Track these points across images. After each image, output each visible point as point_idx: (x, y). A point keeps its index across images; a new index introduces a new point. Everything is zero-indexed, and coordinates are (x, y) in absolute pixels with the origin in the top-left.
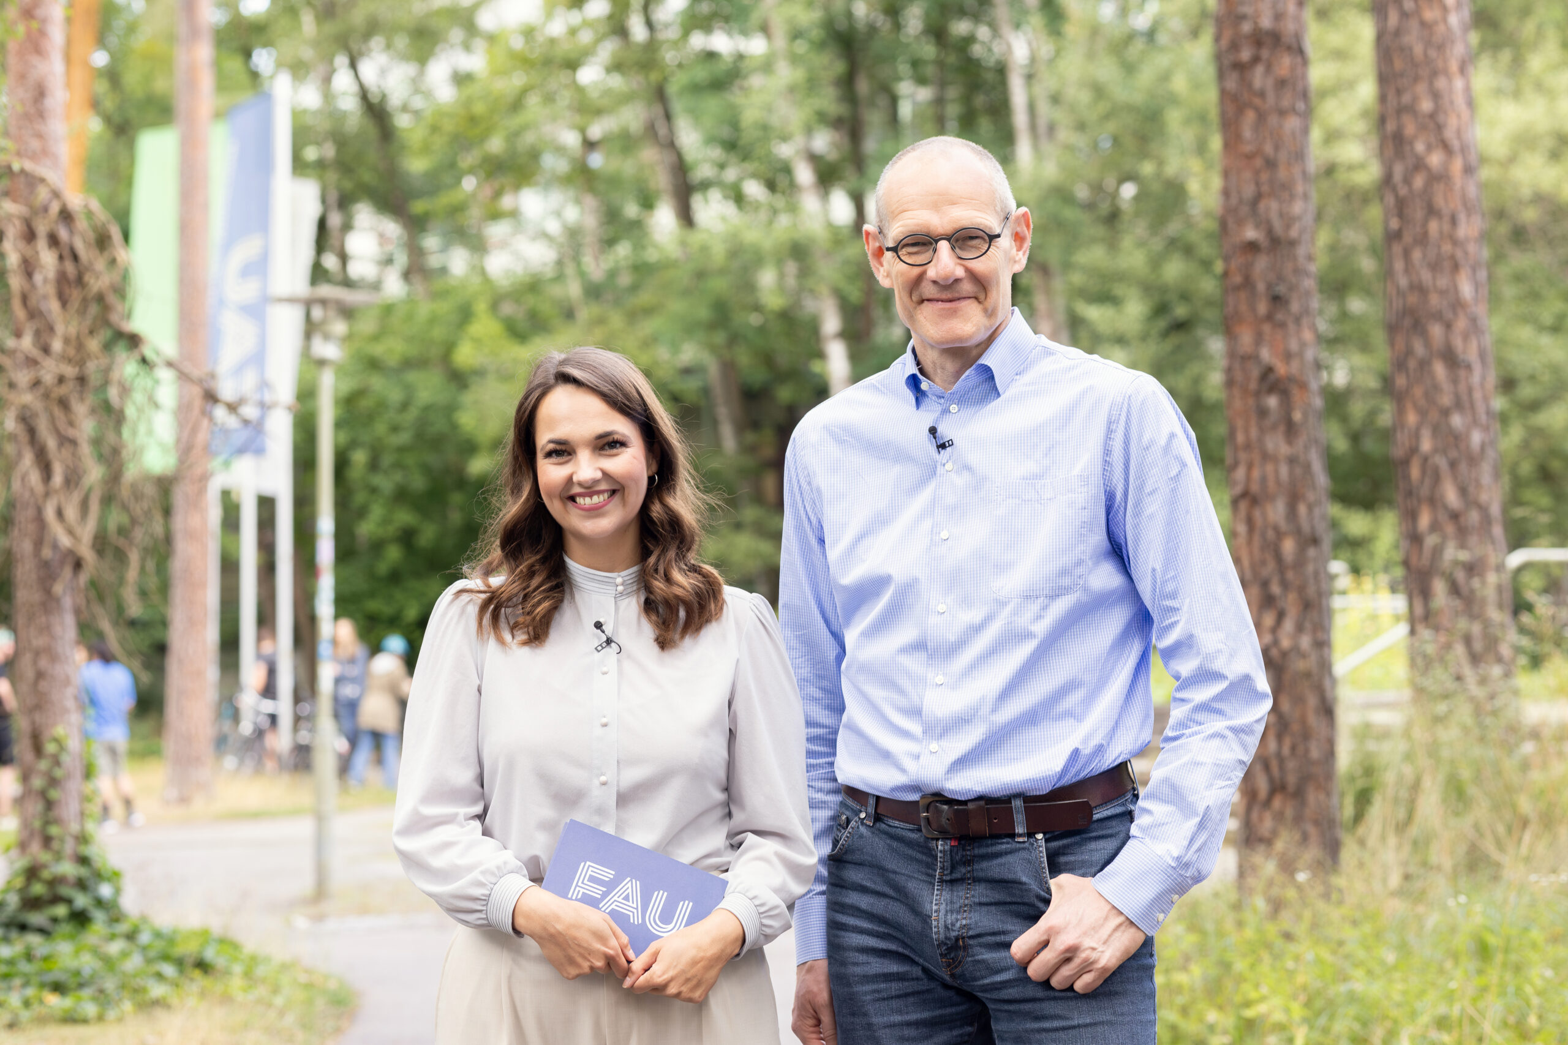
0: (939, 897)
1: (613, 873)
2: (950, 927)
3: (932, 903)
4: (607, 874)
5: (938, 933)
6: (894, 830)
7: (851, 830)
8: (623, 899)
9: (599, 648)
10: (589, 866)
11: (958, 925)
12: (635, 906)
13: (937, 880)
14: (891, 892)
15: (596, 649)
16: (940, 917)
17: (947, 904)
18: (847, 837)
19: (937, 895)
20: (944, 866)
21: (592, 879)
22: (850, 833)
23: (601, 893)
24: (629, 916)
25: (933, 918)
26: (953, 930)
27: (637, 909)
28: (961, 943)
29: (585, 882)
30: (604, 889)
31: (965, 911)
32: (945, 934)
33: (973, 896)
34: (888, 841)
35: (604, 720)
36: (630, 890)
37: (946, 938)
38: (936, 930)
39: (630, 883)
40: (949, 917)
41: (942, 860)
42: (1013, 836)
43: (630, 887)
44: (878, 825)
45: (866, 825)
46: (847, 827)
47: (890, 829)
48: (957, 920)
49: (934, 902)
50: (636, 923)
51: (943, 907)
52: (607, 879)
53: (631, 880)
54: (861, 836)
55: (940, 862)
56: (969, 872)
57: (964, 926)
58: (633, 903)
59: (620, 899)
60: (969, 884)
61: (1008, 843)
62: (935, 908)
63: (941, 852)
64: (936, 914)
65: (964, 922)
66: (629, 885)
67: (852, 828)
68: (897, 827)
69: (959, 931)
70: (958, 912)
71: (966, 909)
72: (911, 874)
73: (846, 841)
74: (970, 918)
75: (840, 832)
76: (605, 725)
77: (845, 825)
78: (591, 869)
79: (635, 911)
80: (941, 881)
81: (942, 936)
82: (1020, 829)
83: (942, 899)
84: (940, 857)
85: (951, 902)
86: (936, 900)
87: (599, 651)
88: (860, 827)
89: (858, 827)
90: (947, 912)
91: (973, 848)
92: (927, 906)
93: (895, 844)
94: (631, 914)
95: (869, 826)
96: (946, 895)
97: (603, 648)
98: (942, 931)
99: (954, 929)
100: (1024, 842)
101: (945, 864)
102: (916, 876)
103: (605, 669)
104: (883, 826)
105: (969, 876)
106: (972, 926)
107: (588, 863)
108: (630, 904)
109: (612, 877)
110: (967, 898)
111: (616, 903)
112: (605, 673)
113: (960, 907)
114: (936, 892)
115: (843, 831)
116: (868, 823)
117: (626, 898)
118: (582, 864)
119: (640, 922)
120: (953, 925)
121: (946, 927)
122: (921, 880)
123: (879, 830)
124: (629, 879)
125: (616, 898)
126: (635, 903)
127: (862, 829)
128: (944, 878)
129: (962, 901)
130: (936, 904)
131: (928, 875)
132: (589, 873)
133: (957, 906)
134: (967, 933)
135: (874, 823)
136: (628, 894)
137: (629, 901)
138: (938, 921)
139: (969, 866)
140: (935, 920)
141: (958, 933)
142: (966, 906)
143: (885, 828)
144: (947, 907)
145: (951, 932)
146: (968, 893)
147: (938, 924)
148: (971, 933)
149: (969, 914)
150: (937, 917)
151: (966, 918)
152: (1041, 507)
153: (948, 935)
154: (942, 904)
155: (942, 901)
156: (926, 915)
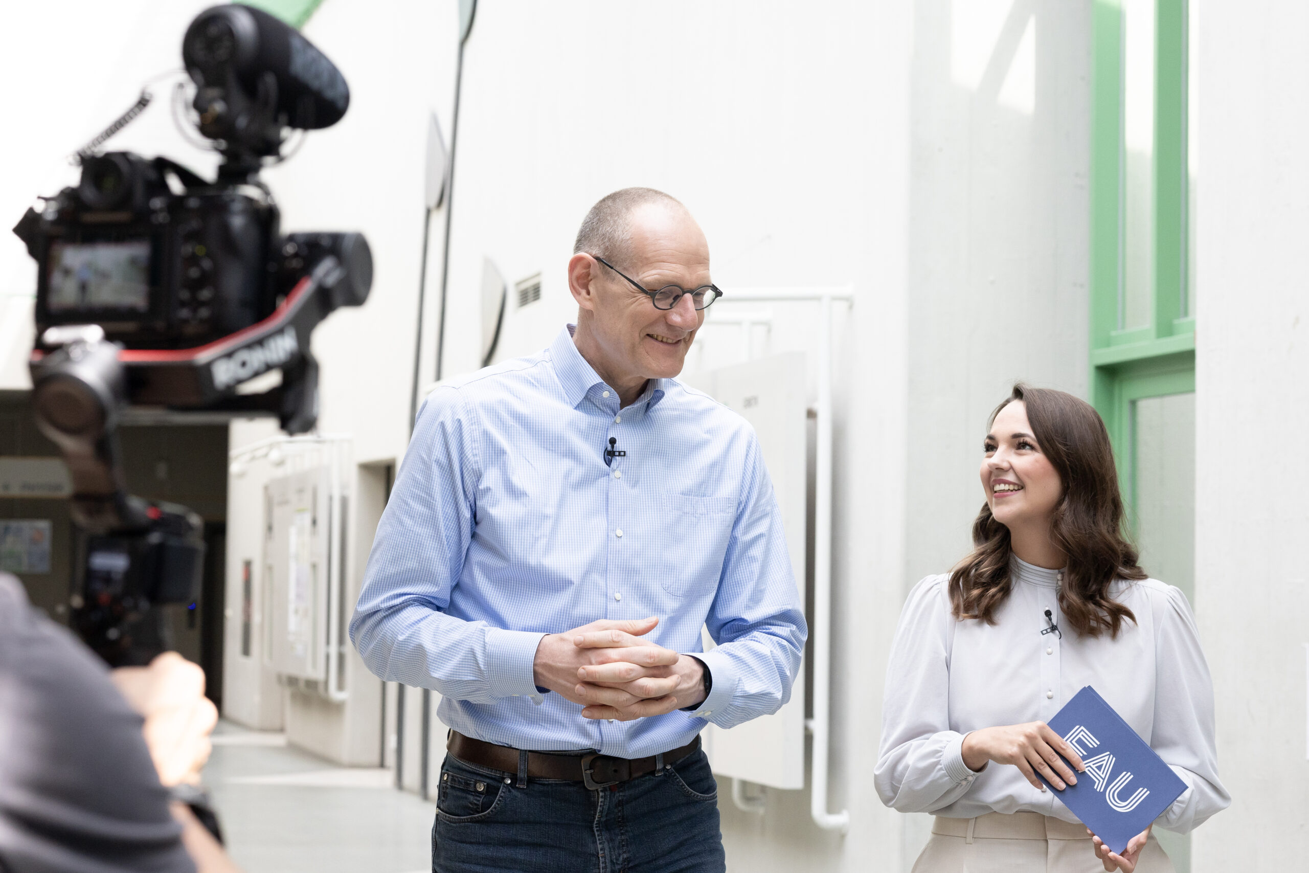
0: (600, 837)
1: (1098, 743)
2: (615, 861)
4: (1093, 742)
5: (605, 868)
6: (548, 786)
7: (503, 794)
8: (1096, 767)
9: (1045, 632)
10: (1082, 730)
11: (621, 859)
12: (1103, 776)
13: (596, 825)
15: (1042, 632)
16: (606, 853)
18: (499, 801)
21: (1080, 742)
22: (502, 797)
23: (1081, 755)
24: (1095, 782)
25: (599, 855)
26: (617, 863)
27: (1104, 779)
29: (1074, 742)
30: (1085, 753)
31: (623, 846)
32: (611, 868)
33: (626, 831)
34: (543, 798)
35: (1050, 694)
36: (1105, 762)
39: (1108, 756)
40: (613, 853)
42: (654, 773)
43: (1107, 760)
44: (531, 787)
47: (546, 789)
48: (620, 855)
49: (598, 842)
50: (1098, 790)
51: (605, 845)
52: (1091, 746)
53: (1109, 755)
56: (619, 811)
57: (625, 859)
58: (1103, 773)
59: (1094, 767)
61: (649, 780)
62: (599, 847)
64: (602, 852)
65: (625, 856)
66: (1107, 757)
68: (550, 784)
69: (622, 864)
70: (619, 848)
71: (624, 844)
74: (629, 852)
76: (1049, 698)
78: (1082, 733)
79: (1101, 781)
82: (659, 766)
83: (604, 838)
85: (611, 840)
86: (599, 840)
87: (1043, 634)
89: (510, 791)
90: (610, 848)
92: (592, 846)
94: (1097, 782)
95: (523, 789)
96: (606, 835)
97: (1047, 633)
98: (608, 865)
103: (1049, 650)
104: (537, 787)
106: (631, 858)
107: (1082, 728)
108: (1100, 773)
109: (1096, 746)
110: (623, 835)
111: (1089, 768)
112: (1049, 654)
113: (619, 843)
114: (597, 833)
116: (521, 786)
117: (1099, 768)
118: (1078, 727)
119: (1102, 790)
120: (617, 859)
121: (612, 861)
123: (534, 791)
124: (1108, 753)
125: (1091, 764)
126: (1105, 774)
128: (603, 819)
129: (619, 837)
130: (600, 844)
131: (588, 822)
132: (1080, 736)
133: (617, 843)
134: (628, 864)
135: (527, 786)
136: (1102, 765)
137: (1100, 771)
138: (604, 857)
139: (620, 806)
140: (602, 857)
141: (621, 866)
142: (623, 841)
143: (541, 788)
144: (609, 844)
145: (616, 866)
146: (621, 830)
147: (605, 859)
148: (631, 865)
149: (627, 847)
150: (603, 854)
151: (625, 852)
152: (696, 520)
153: (613, 868)
154: (604, 842)
155: (604, 840)
156: (590, 854)
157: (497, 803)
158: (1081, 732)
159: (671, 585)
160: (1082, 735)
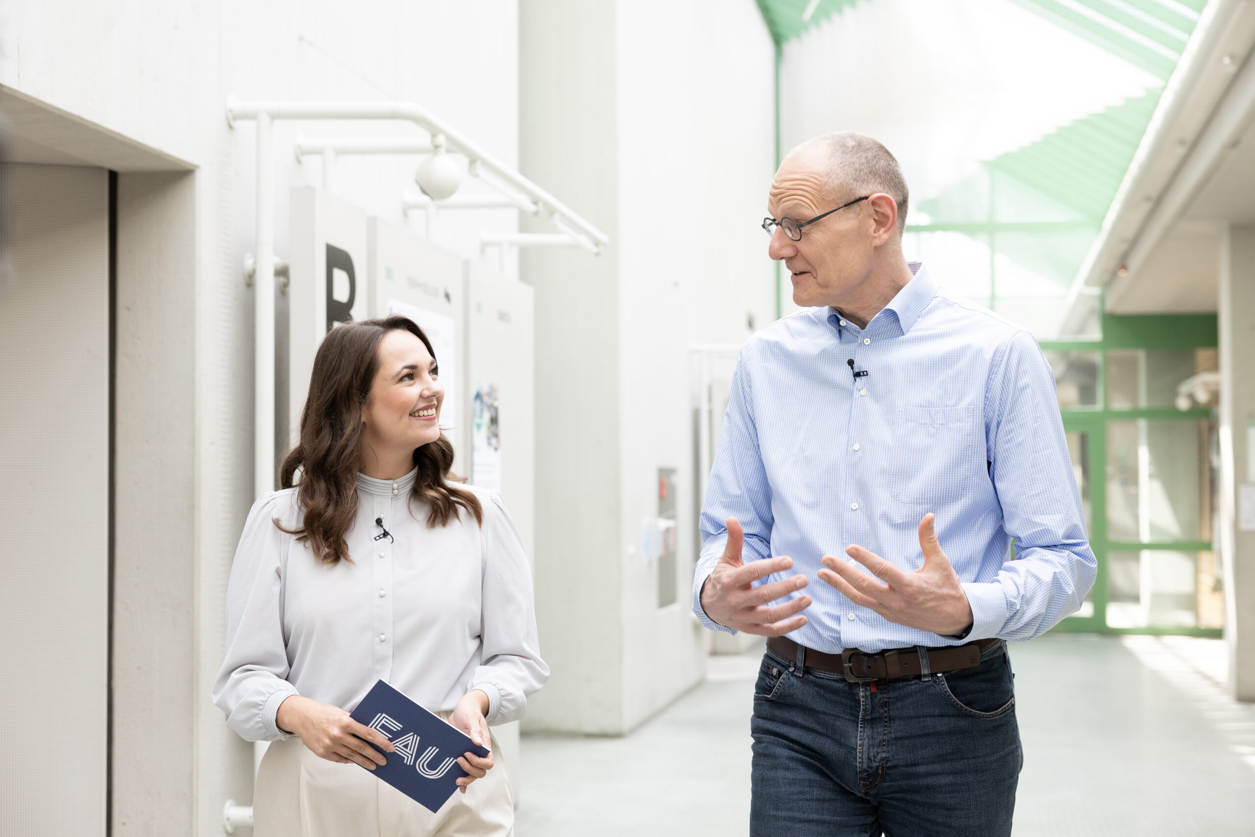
0: (862, 734)
1: (401, 726)
2: (872, 758)
3: (857, 737)
4: (396, 726)
5: (862, 762)
6: (821, 680)
7: (782, 681)
10: (384, 717)
11: (879, 757)
12: (411, 753)
13: (860, 720)
14: (819, 728)
15: (375, 538)
16: (864, 750)
17: (869, 740)
18: (779, 686)
19: (861, 732)
20: (866, 708)
21: (384, 727)
22: (781, 683)
23: (387, 738)
24: (404, 758)
25: (858, 750)
26: (874, 761)
27: (412, 755)
28: (880, 772)
31: (884, 745)
32: (868, 764)
33: (890, 732)
34: (817, 689)
35: (382, 593)
36: (410, 742)
37: (869, 767)
38: (860, 760)
39: (412, 736)
40: (871, 750)
41: (864, 704)
42: (919, 677)
43: (412, 740)
44: (806, 676)
45: (796, 676)
46: (779, 678)
47: (817, 680)
48: (878, 753)
49: (859, 738)
50: (408, 764)
51: (866, 742)
52: (395, 730)
53: (414, 735)
54: (792, 685)
55: (863, 705)
56: (886, 712)
57: (884, 758)
58: (410, 750)
59: (401, 746)
60: (886, 722)
61: (916, 684)
62: (859, 742)
63: (863, 697)
65: (884, 755)
67: (784, 679)
68: (823, 678)
69: (880, 762)
70: (879, 746)
71: (884, 743)
72: (839, 714)
73: (778, 689)
74: (889, 752)
75: (773, 681)
76: (383, 596)
77: (777, 676)
78: (385, 719)
79: (410, 756)
80: (864, 720)
81: (865, 766)
82: (925, 671)
83: (865, 735)
84: (863, 702)
85: (872, 738)
86: (860, 736)
87: (376, 540)
88: (791, 678)
89: (789, 678)
90: (869, 746)
91: (888, 692)
92: (853, 740)
93: (822, 692)
94: (406, 757)
95: (799, 677)
96: (868, 732)
97: (380, 538)
98: (865, 761)
99: (876, 760)
100: (929, 681)
101: (867, 707)
102: (842, 716)
103: (382, 554)
104: (811, 677)
105: (886, 715)
106: (890, 758)
107: (384, 715)
108: (408, 751)
109: (399, 729)
110: (885, 734)
112: (382, 557)
113: (880, 742)
114: (859, 729)
115: (775, 680)
116: (798, 674)
117: (406, 746)
118: (379, 715)
119: (411, 764)
120: (875, 757)
121: (869, 758)
122: (846, 719)
123: (808, 680)
124: (412, 733)
126: (412, 751)
127: (793, 679)
128: (866, 717)
129: (881, 737)
130: (860, 740)
131: (852, 715)
132: (383, 722)
133: (877, 741)
134: (886, 764)
135: (803, 675)
136: (408, 743)
137: (407, 749)
138: (862, 753)
139: (886, 707)
140: (860, 752)
141: (878, 764)
142: (884, 741)
143: (814, 679)
144: (869, 742)
145: (873, 763)
146: (885, 730)
147: (862, 755)
148: (889, 764)
149: (888, 748)
150: (861, 749)
151: (885, 751)
152: (934, 430)
153: (870, 765)
154: (865, 739)
155: (865, 737)
156: (851, 747)
157: (777, 688)
158: (383, 719)
159: (899, 493)
160: (385, 721)
